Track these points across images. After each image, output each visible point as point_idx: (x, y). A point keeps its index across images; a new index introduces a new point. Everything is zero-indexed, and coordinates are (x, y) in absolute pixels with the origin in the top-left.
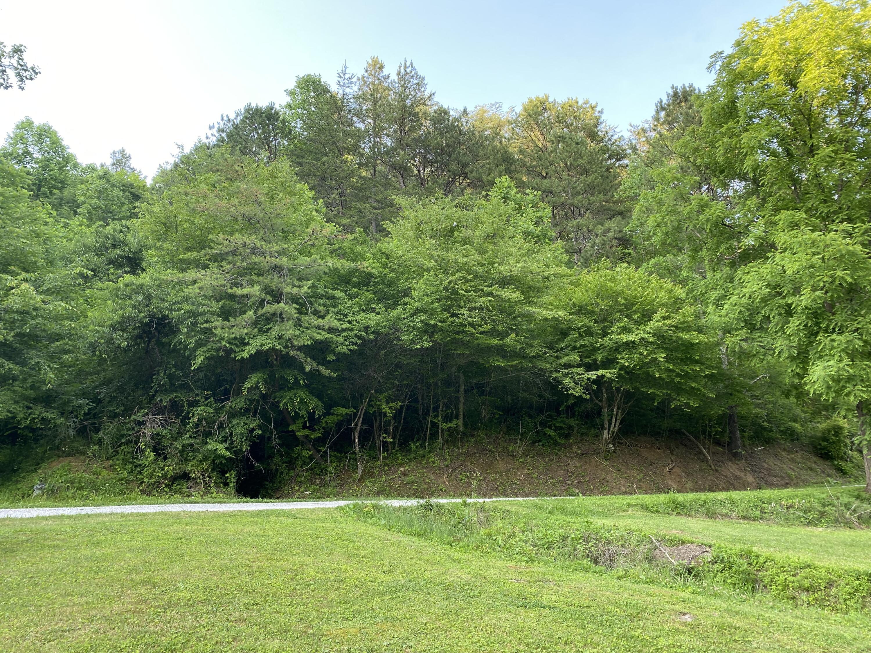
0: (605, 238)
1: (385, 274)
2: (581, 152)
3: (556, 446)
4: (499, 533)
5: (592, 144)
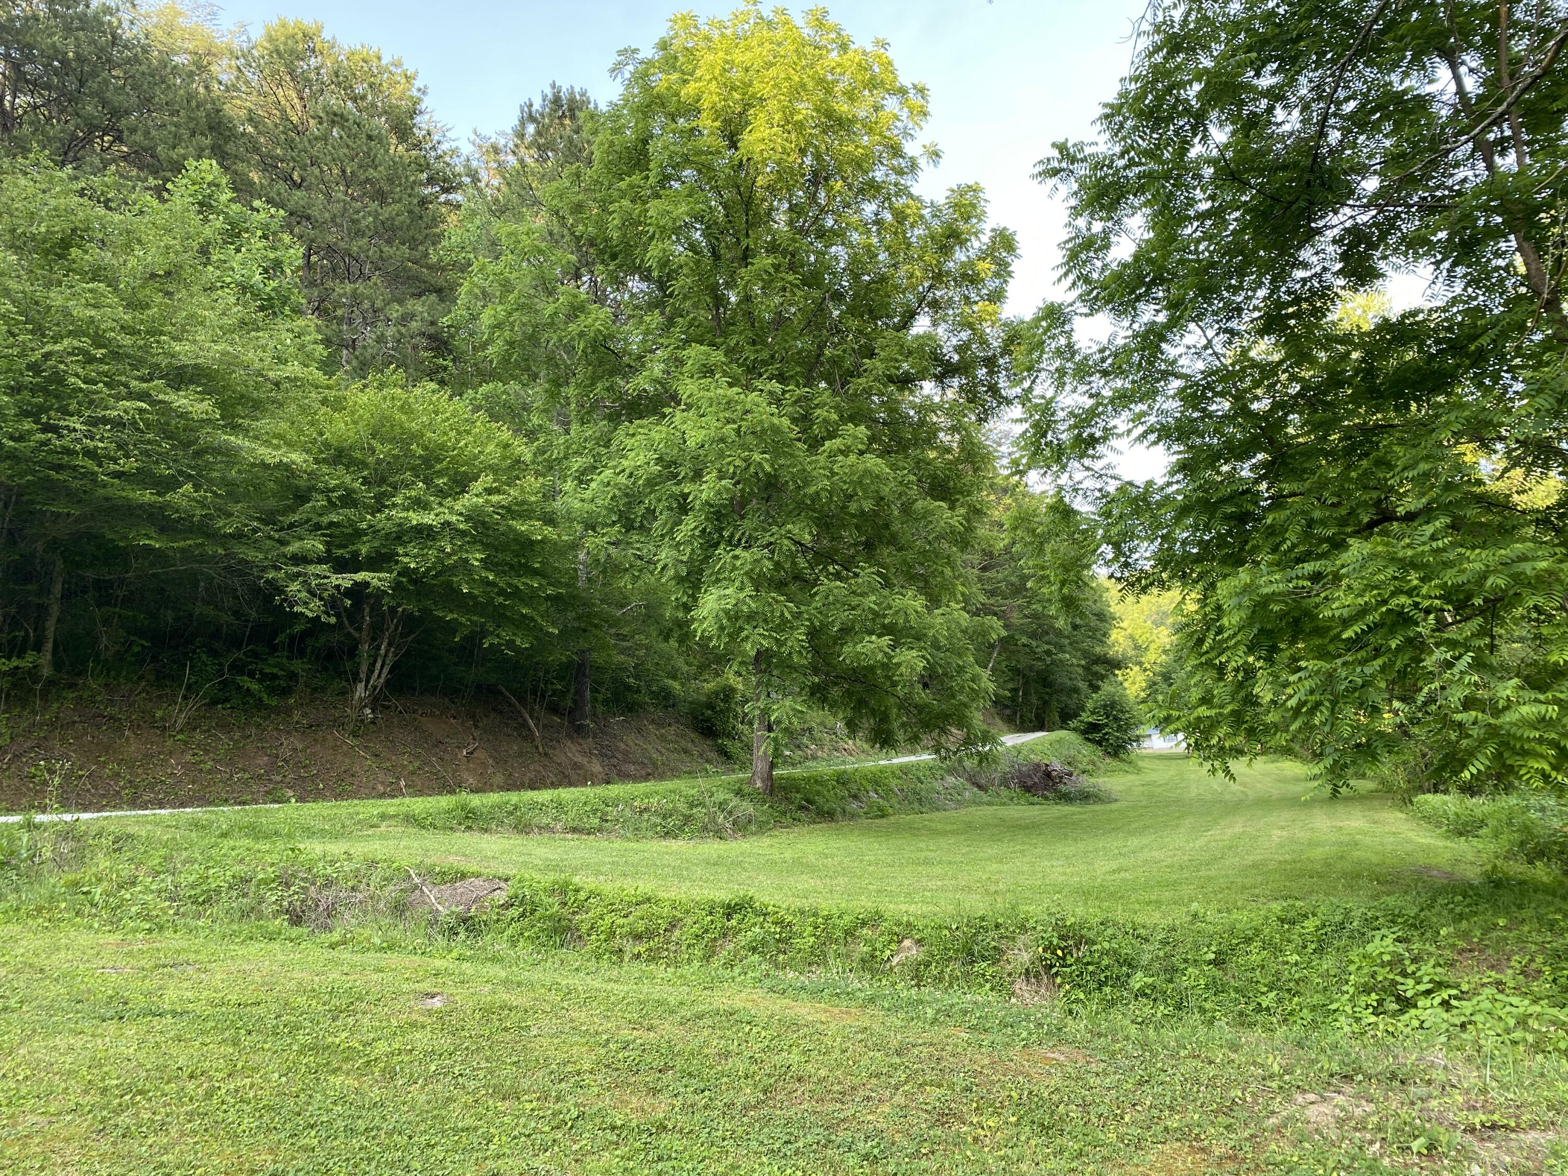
0: (403, 330)
2: (376, 155)
3: (259, 710)
4: (100, 880)
5: (400, 148)
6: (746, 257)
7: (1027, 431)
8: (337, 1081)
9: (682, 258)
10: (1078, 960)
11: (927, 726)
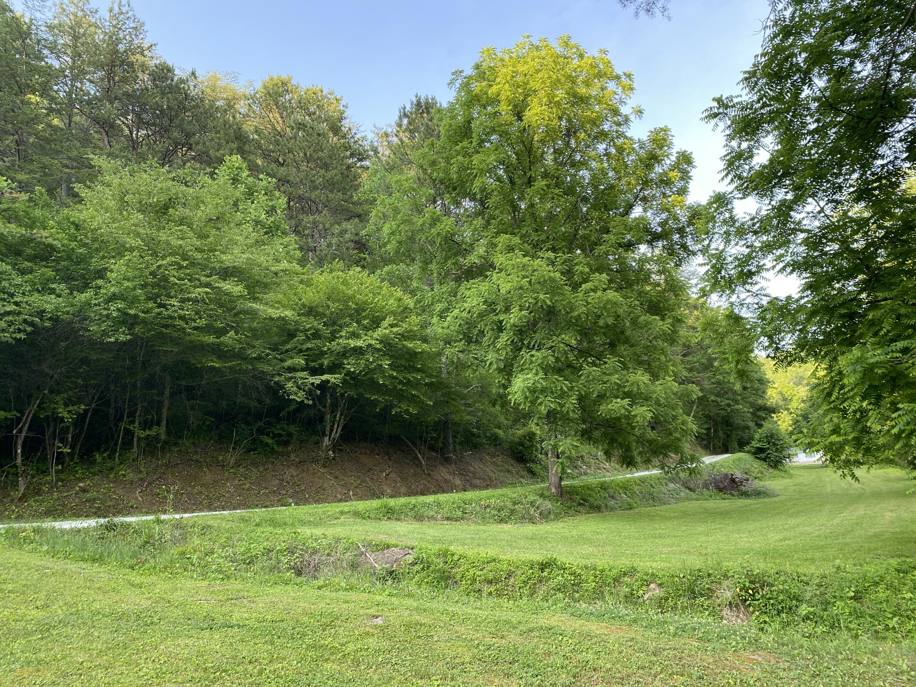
0: (341, 239)
1: (73, 249)
2: (322, 144)
3: (273, 454)
4: (195, 551)
5: (335, 138)
6: (530, 182)
7: (709, 270)
8: (328, 666)
9: (493, 186)
10: (763, 596)
11: (655, 453)
